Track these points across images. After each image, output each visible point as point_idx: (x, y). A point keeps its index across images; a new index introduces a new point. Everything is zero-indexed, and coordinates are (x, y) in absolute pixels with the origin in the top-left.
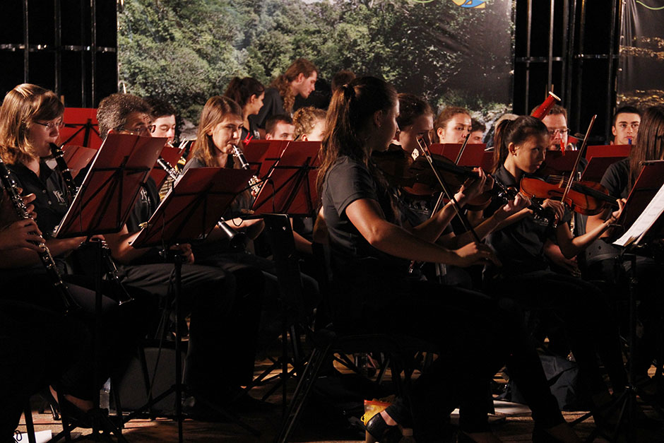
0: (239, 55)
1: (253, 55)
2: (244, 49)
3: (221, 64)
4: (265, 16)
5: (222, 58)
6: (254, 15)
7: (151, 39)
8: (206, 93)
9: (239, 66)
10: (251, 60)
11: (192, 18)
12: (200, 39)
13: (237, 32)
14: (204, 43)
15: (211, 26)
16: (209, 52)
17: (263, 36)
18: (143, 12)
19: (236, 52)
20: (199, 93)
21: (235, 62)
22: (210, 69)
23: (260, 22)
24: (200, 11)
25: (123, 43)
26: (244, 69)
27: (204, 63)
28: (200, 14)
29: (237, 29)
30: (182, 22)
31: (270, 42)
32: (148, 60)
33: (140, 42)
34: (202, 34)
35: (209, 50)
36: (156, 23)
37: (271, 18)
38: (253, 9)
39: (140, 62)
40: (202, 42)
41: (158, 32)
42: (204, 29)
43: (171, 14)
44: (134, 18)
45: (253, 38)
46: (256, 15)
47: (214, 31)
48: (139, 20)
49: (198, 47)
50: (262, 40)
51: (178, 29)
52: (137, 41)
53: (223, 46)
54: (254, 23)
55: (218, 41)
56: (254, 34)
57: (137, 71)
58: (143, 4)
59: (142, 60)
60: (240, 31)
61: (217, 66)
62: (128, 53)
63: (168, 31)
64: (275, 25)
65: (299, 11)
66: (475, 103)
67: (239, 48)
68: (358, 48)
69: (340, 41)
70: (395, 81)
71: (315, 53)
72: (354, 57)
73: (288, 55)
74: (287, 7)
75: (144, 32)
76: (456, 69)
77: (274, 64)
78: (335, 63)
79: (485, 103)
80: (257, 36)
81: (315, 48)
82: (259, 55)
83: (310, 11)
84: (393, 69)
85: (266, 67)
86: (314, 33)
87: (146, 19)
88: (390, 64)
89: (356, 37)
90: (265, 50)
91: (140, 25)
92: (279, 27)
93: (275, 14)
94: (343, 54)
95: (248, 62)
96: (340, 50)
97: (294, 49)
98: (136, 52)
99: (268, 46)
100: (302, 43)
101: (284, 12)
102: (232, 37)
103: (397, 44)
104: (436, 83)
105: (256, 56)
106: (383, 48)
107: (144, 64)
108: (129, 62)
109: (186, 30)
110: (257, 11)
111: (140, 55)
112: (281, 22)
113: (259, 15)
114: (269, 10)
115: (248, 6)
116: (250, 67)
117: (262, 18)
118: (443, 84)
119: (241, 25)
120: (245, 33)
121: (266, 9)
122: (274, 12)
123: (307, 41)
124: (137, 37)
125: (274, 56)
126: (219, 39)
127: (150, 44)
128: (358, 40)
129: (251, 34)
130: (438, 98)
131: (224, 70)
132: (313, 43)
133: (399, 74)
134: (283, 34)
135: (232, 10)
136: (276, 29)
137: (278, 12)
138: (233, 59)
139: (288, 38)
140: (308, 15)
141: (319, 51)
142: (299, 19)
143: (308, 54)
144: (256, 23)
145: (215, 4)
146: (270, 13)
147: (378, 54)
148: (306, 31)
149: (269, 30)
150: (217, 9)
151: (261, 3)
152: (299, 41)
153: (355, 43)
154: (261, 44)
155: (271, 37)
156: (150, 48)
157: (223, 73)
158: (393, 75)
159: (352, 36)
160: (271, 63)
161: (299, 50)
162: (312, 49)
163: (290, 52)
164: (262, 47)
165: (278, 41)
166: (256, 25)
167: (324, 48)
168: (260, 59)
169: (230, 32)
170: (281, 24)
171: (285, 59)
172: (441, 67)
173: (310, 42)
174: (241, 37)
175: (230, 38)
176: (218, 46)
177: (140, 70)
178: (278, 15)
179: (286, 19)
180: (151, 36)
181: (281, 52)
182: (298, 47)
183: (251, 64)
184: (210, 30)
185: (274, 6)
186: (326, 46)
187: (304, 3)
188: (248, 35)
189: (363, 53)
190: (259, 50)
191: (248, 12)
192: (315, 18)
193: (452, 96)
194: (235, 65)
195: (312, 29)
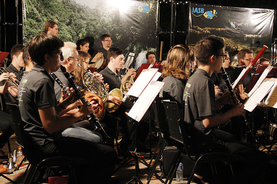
0: (67, 28)
1: (72, 28)
2: (69, 26)
3: (61, 31)
4: (77, 13)
5: (61, 29)
6: (73, 13)
7: (35, 20)
10: (72, 30)
11: (51, 12)
15: (57, 16)
17: (76, 21)
18: (32, 10)
19: (66, 27)
23: (75, 15)
24: (54, 10)
25: (25, 22)
26: (69, 33)
29: (67, 18)
30: (47, 14)
31: (78, 23)
32: (34, 29)
33: (31, 22)
36: (37, 14)
37: (79, 14)
38: (72, 10)
41: (38, 18)
42: (55, 18)
43: (43, 11)
44: (29, 12)
47: (59, 18)
48: (31, 13)
50: (76, 22)
51: (45, 17)
52: (30, 21)
53: (62, 24)
54: (73, 16)
55: (60, 22)
57: (30, 33)
59: (32, 29)
60: (68, 19)
62: (27, 26)
63: (42, 18)
64: (80, 16)
65: (88, 12)
66: (145, 48)
67: (68, 25)
68: (108, 26)
69: (102, 23)
70: (120, 39)
71: (94, 28)
72: (107, 30)
73: (84, 28)
74: (84, 10)
75: (33, 18)
76: (139, 35)
77: (80, 32)
78: (101, 32)
79: (148, 48)
80: (74, 21)
81: (94, 26)
82: (75, 28)
83: (92, 12)
84: (120, 35)
85: (77, 33)
86: (93, 20)
87: (34, 13)
88: (118, 33)
89: (108, 22)
90: (77, 26)
91: (31, 15)
92: (82, 17)
93: (80, 12)
94: (103, 29)
95: (71, 31)
96: (102, 27)
97: (86, 26)
98: (30, 26)
99: (77, 25)
100: (89, 24)
101: (83, 12)
102: (65, 21)
103: (121, 25)
104: (133, 40)
105: (73, 29)
106: (116, 27)
107: (33, 31)
108: (27, 30)
109: (48, 18)
110: (74, 11)
111: (31, 27)
112: (82, 15)
113: (75, 13)
114: (78, 11)
115: (71, 9)
116: (71, 33)
117: (76, 14)
118: (135, 41)
119: (68, 16)
120: (69, 19)
121: (77, 10)
122: (80, 11)
123: (91, 23)
124: (30, 20)
125: (80, 29)
126: (60, 21)
127: (35, 23)
128: (108, 24)
129: (72, 20)
130: (134, 46)
131: (62, 34)
132: (93, 24)
133: (121, 37)
134: (83, 20)
135: (65, 10)
136: (80, 18)
137: (81, 12)
138: (65, 30)
139: (85, 22)
140: (92, 13)
141: (95, 27)
142: (88, 15)
143: (91, 28)
144: (74, 16)
145: (59, 8)
146: (78, 12)
147: (114, 29)
148: (91, 19)
149: (78, 19)
150: (59, 10)
151: (75, 8)
152: (88, 23)
153: (107, 24)
154: (75, 24)
155: (79, 21)
156: (35, 24)
157: (62, 35)
158: (120, 37)
159: (106, 22)
160: (79, 31)
161: (88, 27)
162: (93, 26)
163: (85, 27)
164: (75, 25)
165: (81, 23)
166: (73, 17)
167: (97, 26)
168: (75, 30)
169: (64, 19)
170: (82, 16)
171: (84, 30)
172: (135, 34)
173: (92, 24)
174: (68, 21)
175: (64, 21)
176: (60, 24)
177: (31, 33)
178: (81, 13)
179: (84, 15)
180: (35, 19)
181: (82, 27)
182: (88, 25)
183: (72, 32)
184: (57, 18)
185: (80, 9)
186: (97, 25)
187: (90, 9)
188: (71, 20)
189: (110, 29)
190: (75, 26)
191: (71, 11)
192: (94, 14)
193: (138, 45)
194: (66, 32)
195: (93, 19)
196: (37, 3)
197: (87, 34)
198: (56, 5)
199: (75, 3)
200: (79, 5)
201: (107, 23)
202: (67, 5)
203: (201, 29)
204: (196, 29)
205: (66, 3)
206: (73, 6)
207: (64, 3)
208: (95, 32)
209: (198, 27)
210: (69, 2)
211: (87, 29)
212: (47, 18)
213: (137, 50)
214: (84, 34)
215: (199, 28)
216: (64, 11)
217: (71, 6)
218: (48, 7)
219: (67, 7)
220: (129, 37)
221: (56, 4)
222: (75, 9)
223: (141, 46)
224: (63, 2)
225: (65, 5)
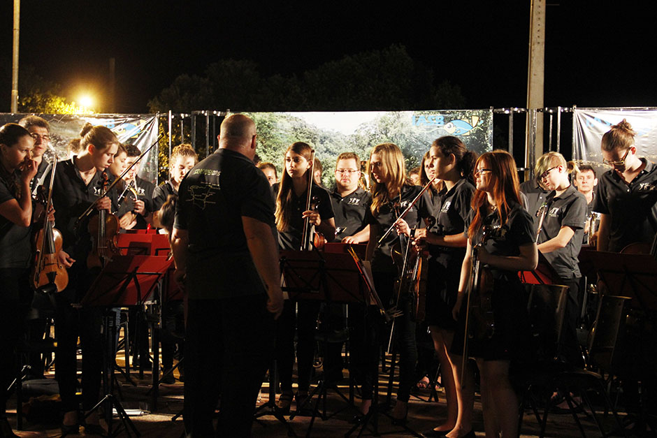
4: (318, 144)
11: (273, 146)
12: (277, 160)
23: (316, 148)
24: (278, 142)
28: (277, 144)
30: (266, 150)
37: (322, 145)
38: (311, 140)
64: (325, 149)
65: (340, 140)
74: (333, 138)
77: (325, 175)
83: (348, 140)
92: (327, 151)
93: (325, 143)
101: (331, 141)
112: (329, 147)
113: (315, 144)
114: (321, 140)
115: (307, 138)
121: (319, 140)
122: (325, 141)
125: (324, 169)
134: (330, 155)
136: (325, 152)
137: (327, 141)
140: (347, 143)
142: (341, 145)
145: (287, 137)
146: (322, 142)
149: (321, 153)
150: (288, 141)
151: (316, 136)
165: (327, 160)
170: (329, 149)
178: (327, 143)
179: (332, 146)
181: (329, 167)
185: (325, 138)
187: (344, 135)
192: (351, 144)
198: (281, 134)
199: (315, 129)
200: (322, 131)
202: (301, 133)
205: (300, 129)
206: (311, 133)
207: (295, 130)
210: (304, 128)
212: (268, 156)
217: (308, 133)
218: (269, 137)
219: (300, 135)
221: (282, 132)
222: (315, 138)
224: (294, 128)
225: (298, 133)
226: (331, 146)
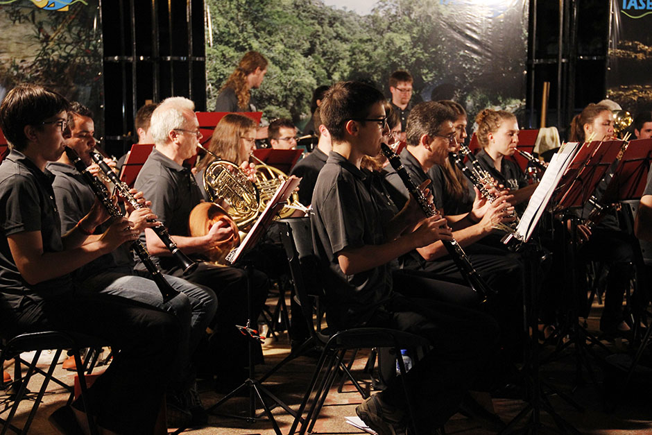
0: (306, 62)
1: (317, 62)
2: (309, 57)
3: (290, 70)
4: (327, 28)
5: (292, 64)
6: (318, 27)
7: (233, 49)
8: (279, 95)
9: (306, 71)
10: (316, 66)
11: (268, 29)
12: (274, 48)
13: (304, 42)
14: (277, 52)
15: (282, 37)
16: (281, 59)
17: (325, 45)
18: (227, 26)
19: (303, 59)
20: (273, 95)
21: (303, 68)
22: (282, 74)
23: (323, 32)
24: (274, 24)
25: (210, 53)
26: (310, 73)
27: (278, 69)
28: (273, 26)
29: (304, 40)
30: (259, 34)
31: (331, 50)
32: (231, 67)
33: (224, 52)
34: (275, 44)
35: (281, 58)
36: (238, 35)
37: (331, 29)
38: (316, 21)
39: (224, 69)
40: (275, 50)
41: (238, 43)
42: (277, 40)
43: (250, 27)
44: (219, 31)
45: (317, 46)
46: (319, 27)
47: (285, 41)
48: (223, 33)
49: (272, 55)
50: (325, 48)
51: (255, 40)
52: (222, 51)
53: (292, 54)
54: (318, 33)
55: (288, 50)
56: (318, 43)
57: (222, 77)
58: (226, 19)
59: (226, 68)
60: (306, 41)
61: (288, 72)
62: (214, 62)
63: (247, 42)
64: (335, 35)
65: (354, 22)
66: (497, 98)
67: (306, 55)
68: (402, 54)
69: (388, 48)
70: (432, 81)
71: (368, 58)
72: (399, 61)
73: (346, 61)
74: (345, 19)
75: (227, 43)
76: (480, 71)
77: (334, 70)
78: (384, 67)
79: (504, 99)
80: (321, 44)
81: (367, 54)
82: (322, 61)
83: (363, 22)
84: (431, 71)
85: (327, 71)
86: (366, 41)
87: (229, 32)
88: (428, 67)
89: (401, 45)
90: (327, 57)
91: (224, 37)
92: (338, 37)
93: (334, 25)
94: (390, 59)
95: (313, 67)
96: (388, 56)
97: (350, 56)
98: (221, 61)
99: (329, 54)
100: (357, 50)
101: (342, 23)
102: (300, 46)
103: (434, 50)
104: (465, 82)
105: (320, 62)
106: (422, 54)
107: (227, 71)
108: (215, 70)
109: (262, 41)
110: (321, 24)
111: (224, 63)
112: (340, 32)
113: (322, 27)
114: (330, 22)
115: (313, 18)
116: (314, 72)
117: (325, 29)
118: (470, 83)
119: (307, 35)
120: (310, 42)
121: (327, 21)
122: (334, 23)
123: (361, 49)
124: (222, 47)
125: (334, 62)
126: (289, 48)
127: (232, 54)
128: (403, 47)
129: (316, 43)
130: (467, 95)
131: (293, 75)
132: (366, 50)
133: (436, 76)
134: (341, 42)
135: (299, 22)
136: (335, 38)
137: (337, 24)
138: (300, 65)
139: (346, 46)
140: (362, 26)
141: (371, 57)
142: (354, 30)
143: (362, 60)
144: (320, 33)
145: (286, 17)
146: (331, 25)
147: (418, 59)
148: (360, 40)
149: (330, 39)
150: (287, 22)
151: (323, 16)
152: (355, 48)
153: (400, 50)
154: (323, 52)
155: (332, 46)
156: (233, 57)
157: (293, 78)
158: (431, 77)
159: (397, 43)
160: (332, 68)
161: (354, 56)
162: (365, 55)
163: (347, 58)
164: (324, 54)
165: (337, 49)
166: (319, 35)
167: (375, 55)
168: (323, 65)
169: (298, 41)
170: (340, 34)
171: (343, 64)
172: (469, 68)
173: (363, 49)
174: (307, 45)
175: (298, 47)
176: (288, 54)
177: (225, 77)
178: (337, 27)
179: (344, 30)
180: (233, 46)
181: (340, 58)
182: (354, 54)
183: (315, 69)
184: (282, 40)
185: (334, 19)
186: (376, 53)
187: (358, 16)
188: (313, 45)
189: (407, 58)
190: (322, 57)
191: (313, 24)
192: (367, 28)
193: (478, 93)
194: (303, 70)
195: (365, 38)
196: (236, 11)
197: (351, 72)
198: (278, 12)
199: (322, 6)
200: (331, 10)
201: (400, 47)
202: (304, 11)
203: (647, 47)
204: (634, 49)
205: (302, 6)
206: (317, 12)
207: (297, 6)
208: (370, 67)
209: (637, 45)
210: (308, 4)
211: (351, 61)
213: (475, 105)
214: (345, 74)
215: (641, 46)
216: (297, 24)
217: (313, 12)
218: (262, 16)
219: (303, 14)
220: (453, 75)
221: (279, 9)
222: (322, 19)
223: (484, 96)
224: (295, 5)
225: (301, 12)
226: (342, 30)
